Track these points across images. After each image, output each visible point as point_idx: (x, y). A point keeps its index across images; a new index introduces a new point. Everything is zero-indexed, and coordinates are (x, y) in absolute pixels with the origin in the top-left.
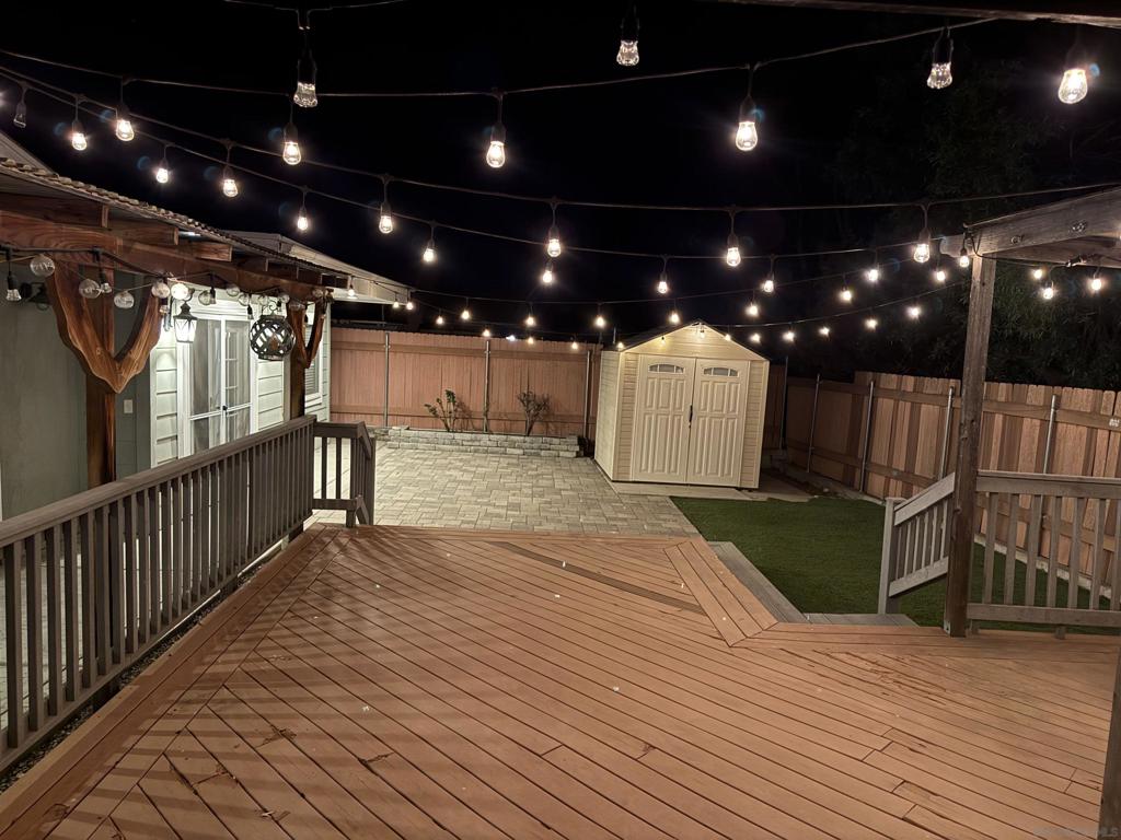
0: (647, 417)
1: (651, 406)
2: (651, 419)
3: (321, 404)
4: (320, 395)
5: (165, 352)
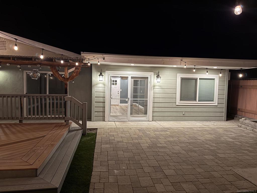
3: (217, 106)
4: (215, 103)
5: (101, 83)
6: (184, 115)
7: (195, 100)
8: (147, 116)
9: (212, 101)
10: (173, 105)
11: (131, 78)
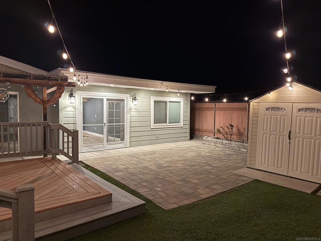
0: (264, 136)
1: (267, 130)
2: (266, 137)
3: (182, 127)
4: (181, 124)
5: (71, 106)
6: (157, 138)
7: (166, 122)
8: (124, 142)
9: (179, 122)
10: (148, 128)
11: (107, 101)
